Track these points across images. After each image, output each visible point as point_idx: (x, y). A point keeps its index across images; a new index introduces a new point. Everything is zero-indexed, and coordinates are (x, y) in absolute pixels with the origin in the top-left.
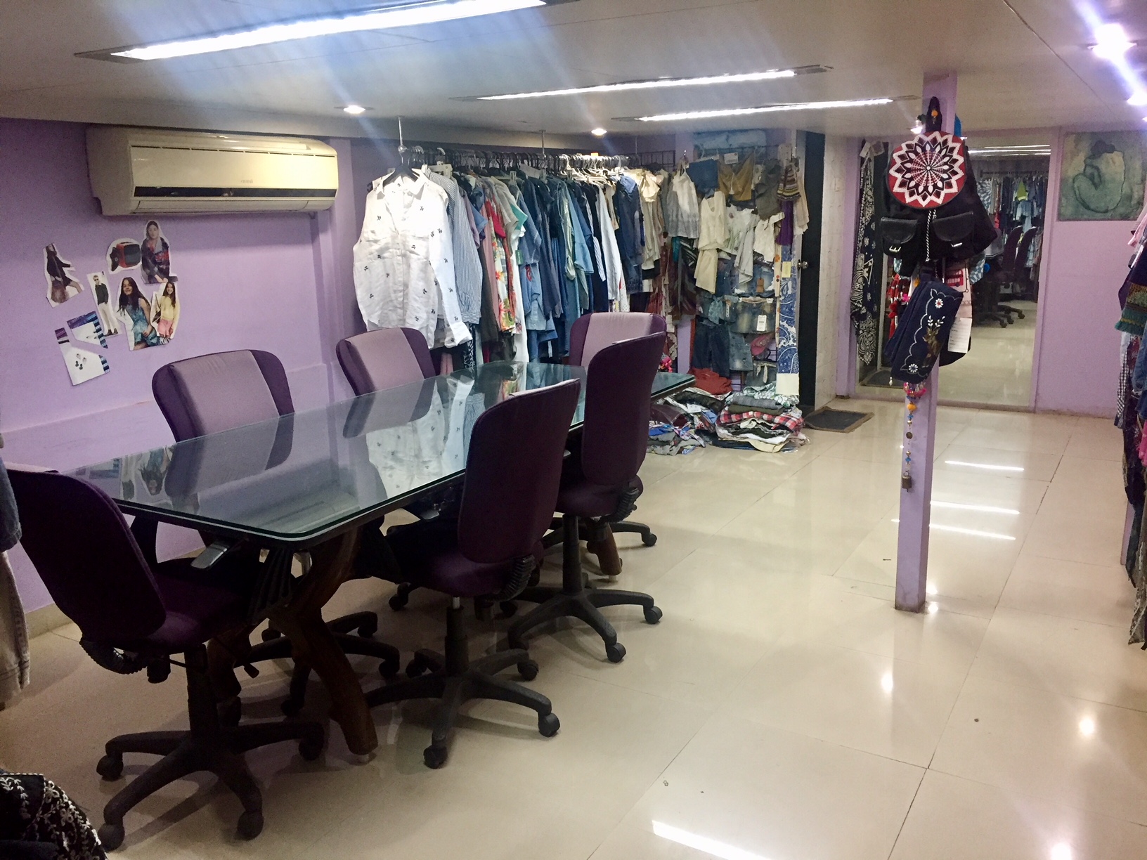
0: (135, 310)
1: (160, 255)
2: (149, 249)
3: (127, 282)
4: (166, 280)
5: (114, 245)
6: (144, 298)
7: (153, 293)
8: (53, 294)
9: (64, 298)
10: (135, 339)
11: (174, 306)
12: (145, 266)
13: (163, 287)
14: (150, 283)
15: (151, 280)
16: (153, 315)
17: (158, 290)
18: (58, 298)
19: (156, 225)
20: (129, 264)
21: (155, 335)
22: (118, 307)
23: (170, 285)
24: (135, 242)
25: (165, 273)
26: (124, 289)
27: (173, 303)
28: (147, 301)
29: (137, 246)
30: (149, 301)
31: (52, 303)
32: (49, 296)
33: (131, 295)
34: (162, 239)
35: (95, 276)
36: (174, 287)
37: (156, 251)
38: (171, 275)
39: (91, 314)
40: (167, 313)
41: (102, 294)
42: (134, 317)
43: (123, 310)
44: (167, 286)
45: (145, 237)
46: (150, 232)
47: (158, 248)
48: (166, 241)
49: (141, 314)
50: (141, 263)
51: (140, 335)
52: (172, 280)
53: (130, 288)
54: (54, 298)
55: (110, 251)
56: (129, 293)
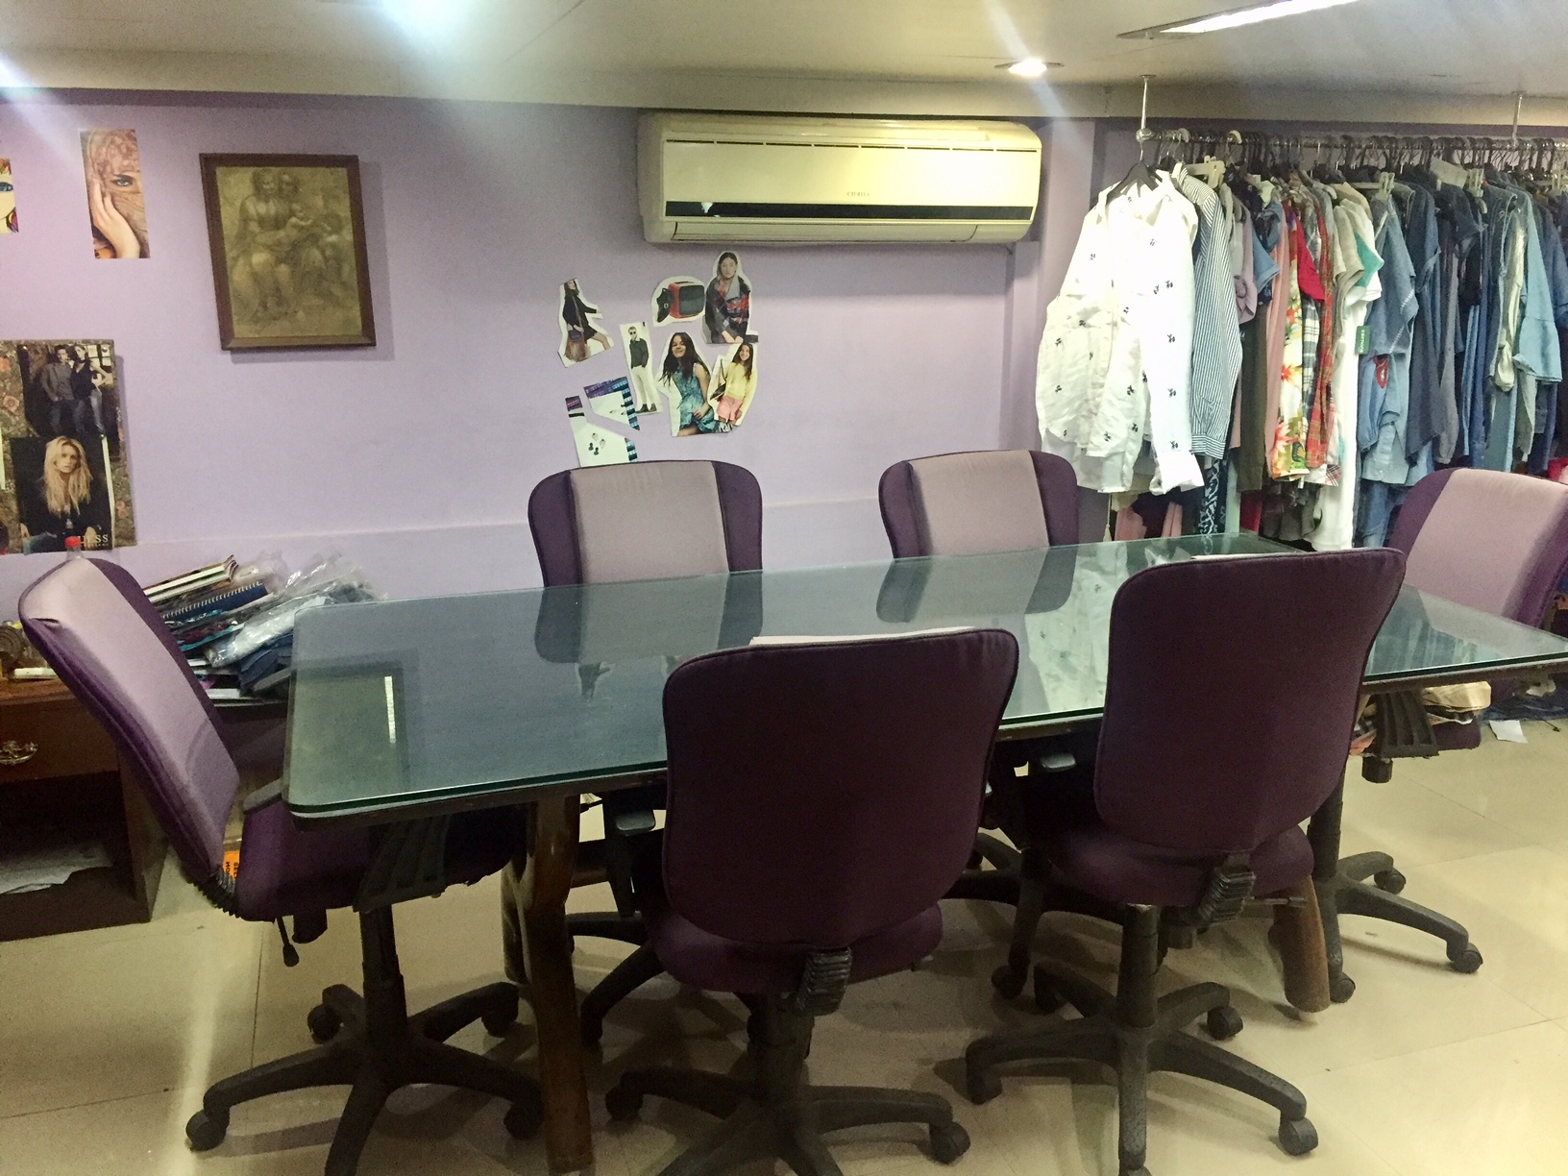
0: (687, 379)
1: (735, 302)
2: (718, 293)
3: (678, 339)
4: (740, 340)
5: (665, 284)
6: (702, 364)
7: (717, 358)
8: (568, 349)
9: (583, 355)
10: (682, 421)
11: (749, 379)
12: (710, 319)
13: (733, 349)
14: (713, 342)
15: (715, 337)
16: (712, 389)
17: (724, 354)
18: (574, 355)
19: (733, 257)
20: (684, 314)
21: (712, 420)
22: (660, 373)
23: (746, 348)
24: (698, 282)
25: (739, 329)
26: (674, 349)
27: (748, 374)
28: (706, 369)
29: (702, 288)
30: (709, 369)
31: (565, 360)
32: (562, 350)
33: (681, 358)
34: (741, 280)
35: (631, 328)
36: (751, 351)
37: (729, 297)
38: (748, 332)
39: (619, 380)
40: (737, 387)
41: (639, 353)
42: (685, 389)
43: (669, 378)
44: (740, 349)
45: (715, 275)
46: (723, 269)
47: (732, 291)
48: (747, 282)
49: (694, 385)
50: (703, 313)
51: (690, 416)
52: (750, 340)
53: (684, 347)
54: (568, 354)
55: (658, 293)
56: (679, 355)
